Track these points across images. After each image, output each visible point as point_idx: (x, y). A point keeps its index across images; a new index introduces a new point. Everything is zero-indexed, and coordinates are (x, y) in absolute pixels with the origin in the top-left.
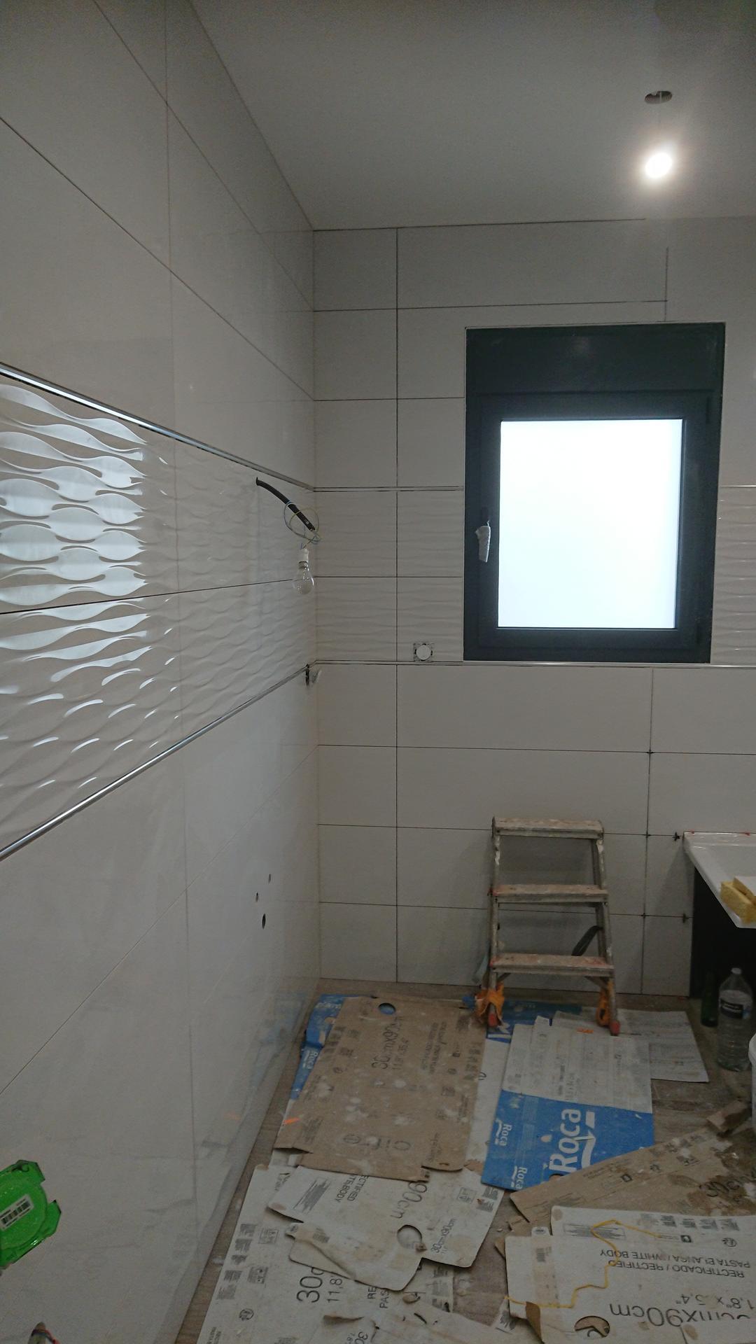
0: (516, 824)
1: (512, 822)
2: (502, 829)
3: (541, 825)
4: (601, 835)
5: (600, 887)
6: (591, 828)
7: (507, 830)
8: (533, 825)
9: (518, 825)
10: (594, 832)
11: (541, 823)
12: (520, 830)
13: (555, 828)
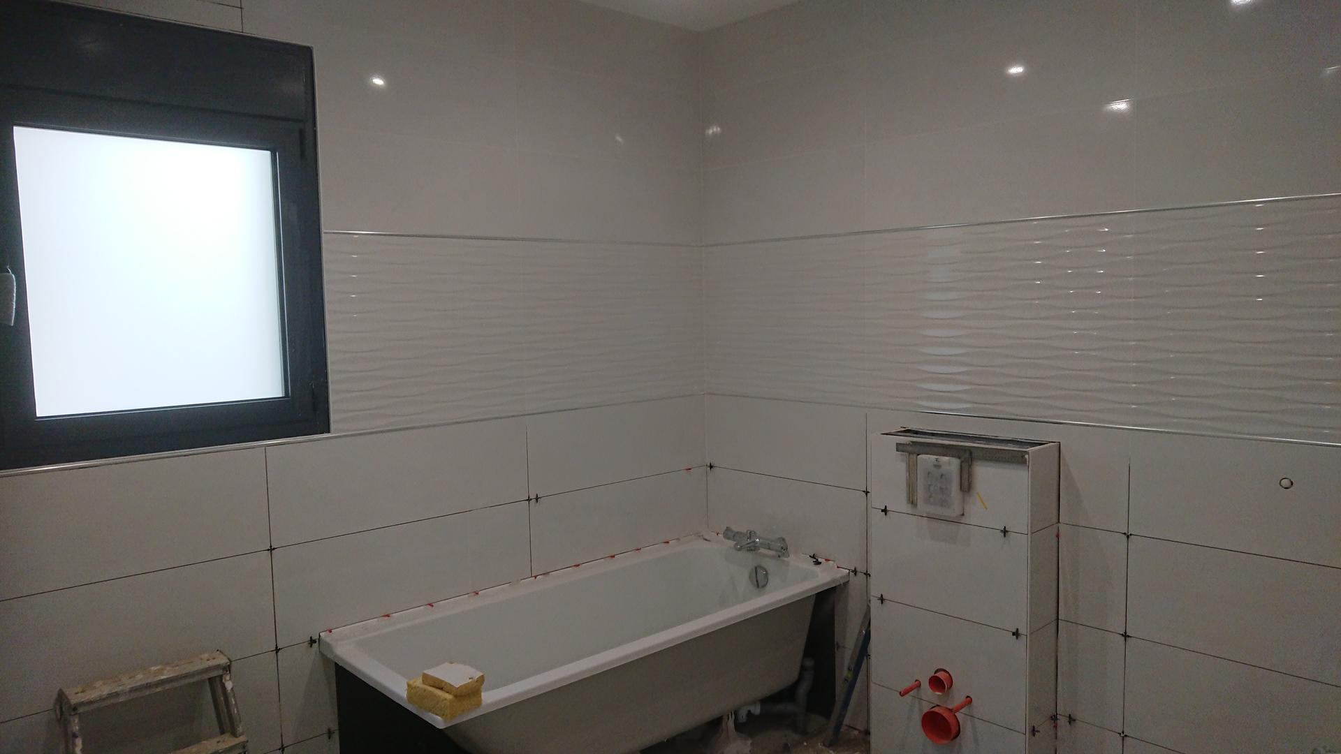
0: (102, 690)
1: (95, 688)
2: (82, 704)
3: (140, 679)
4: (227, 668)
5: (234, 734)
6: (212, 663)
7: (90, 703)
8: (128, 683)
9: (106, 690)
10: (217, 667)
11: (140, 676)
12: (111, 696)
13: (162, 677)
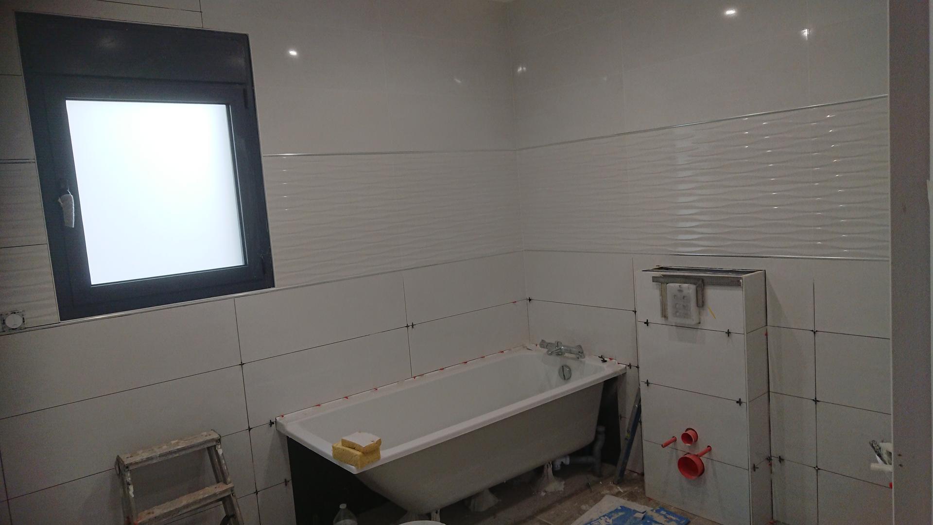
0: (143, 455)
1: (138, 454)
2: (131, 464)
3: (165, 448)
4: (219, 441)
5: (225, 482)
6: (209, 438)
7: (136, 463)
8: (158, 452)
9: (145, 455)
10: (213, 440)
11: (165, 447)
12: (148, 459)
13: (179, 447)
